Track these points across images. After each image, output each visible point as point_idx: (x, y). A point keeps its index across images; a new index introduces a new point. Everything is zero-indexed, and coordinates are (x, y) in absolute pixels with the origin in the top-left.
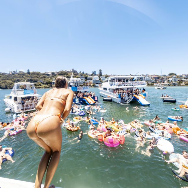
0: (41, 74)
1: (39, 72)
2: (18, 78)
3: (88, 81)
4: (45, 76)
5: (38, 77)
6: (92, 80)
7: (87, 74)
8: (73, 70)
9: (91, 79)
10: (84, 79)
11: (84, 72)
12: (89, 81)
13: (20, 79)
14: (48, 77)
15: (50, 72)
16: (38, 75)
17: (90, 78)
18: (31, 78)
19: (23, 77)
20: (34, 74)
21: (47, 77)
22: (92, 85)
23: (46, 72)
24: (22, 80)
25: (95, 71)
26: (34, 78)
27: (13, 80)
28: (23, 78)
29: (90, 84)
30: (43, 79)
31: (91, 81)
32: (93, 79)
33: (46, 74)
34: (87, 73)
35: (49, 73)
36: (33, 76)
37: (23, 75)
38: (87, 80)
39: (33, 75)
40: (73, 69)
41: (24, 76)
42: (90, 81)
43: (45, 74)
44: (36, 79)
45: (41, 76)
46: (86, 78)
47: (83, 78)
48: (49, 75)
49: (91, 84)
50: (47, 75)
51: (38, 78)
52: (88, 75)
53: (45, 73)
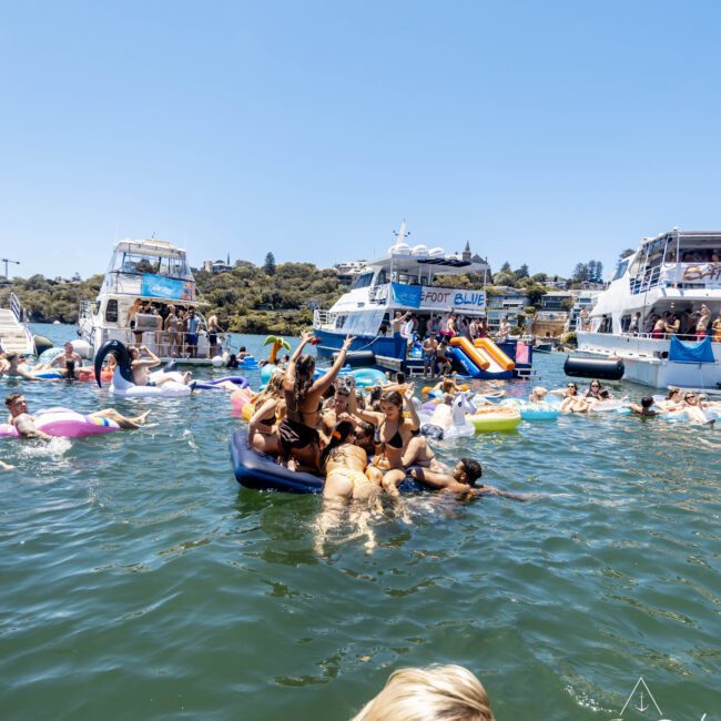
0: (317, 276)
1: (311, 266)
2: (230, 290)
3: (543, 315)
4: (333, 286)
5: (304, 285)
6: (567, 309)
7: (542, 278)
8: (467, 254)
9: (561, 305)
10: (520, 302)
11: (525, 268)
12: (549, 313)
13: (236, 291)
14: (346, 287)
15: (357, 264)
16: (303, 276)
17: (555, 298)
18: (275, 290)
19: (247, 285)
20: (290, 271)
21: (341, 286)
22: (564, 336)
23: (338, 266)
24: (243, 296)
25: (592, 264)
26: (288, 289)
27: (211, 295)
28: (248, 290)
29: (555, 333)
30: (324, 295)
31: (565, 314)
32: (577, 306)
33: (339, 273)
34: (544, 272)
35: (350, 268)
36: (285, 283)
37: (248, 276)
38: (539, 308)
39: (286, 277)
40: (468, 249)
41: (252, 283)
42: (555, 314)
43: (334, 274)
44: (293, 293)
45: (317, 283)
46: (535, 299)
47: (518, 296)
48: (349, 277)
49: (562, 331)
50: (341, 277)
51: (302, 289)
52: (550, 284)
53: (335, 269)
